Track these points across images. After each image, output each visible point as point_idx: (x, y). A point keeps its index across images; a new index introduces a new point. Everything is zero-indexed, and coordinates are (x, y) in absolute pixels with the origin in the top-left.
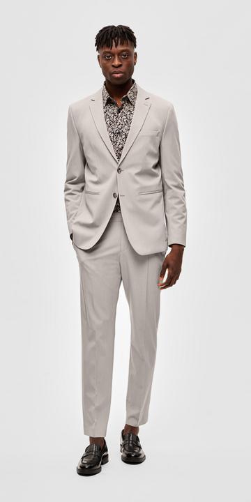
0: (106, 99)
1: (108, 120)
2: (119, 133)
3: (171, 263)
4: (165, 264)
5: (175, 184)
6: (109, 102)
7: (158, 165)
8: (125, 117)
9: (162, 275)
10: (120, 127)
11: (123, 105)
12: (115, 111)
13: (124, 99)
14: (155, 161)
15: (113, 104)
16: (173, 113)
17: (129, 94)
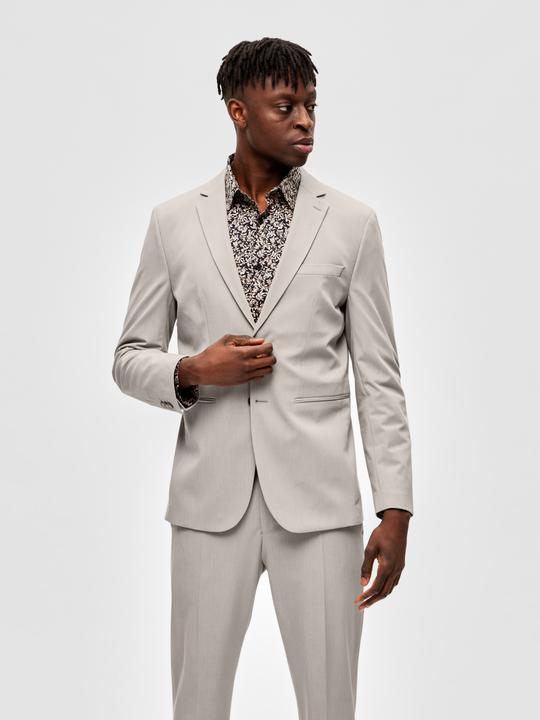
0: (232, 194)
1: (235, 238)
2: (258, 267)
3: (386, 544)
4: (372, 548)
5: (385, 379)
6: (238, 201)
7: (343, 339)
8: (272, 234)
9: (366, 572)
10: (261, 254)
11: (270, 208)
12: (252, 220)
13: (272, 196)
14: (334, 331)
15: (248, 204)
16: (374, 229)
17: (285, 186)
